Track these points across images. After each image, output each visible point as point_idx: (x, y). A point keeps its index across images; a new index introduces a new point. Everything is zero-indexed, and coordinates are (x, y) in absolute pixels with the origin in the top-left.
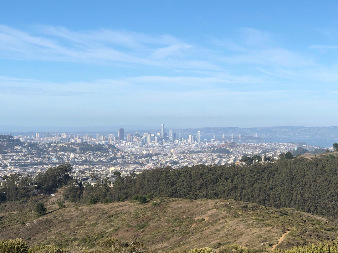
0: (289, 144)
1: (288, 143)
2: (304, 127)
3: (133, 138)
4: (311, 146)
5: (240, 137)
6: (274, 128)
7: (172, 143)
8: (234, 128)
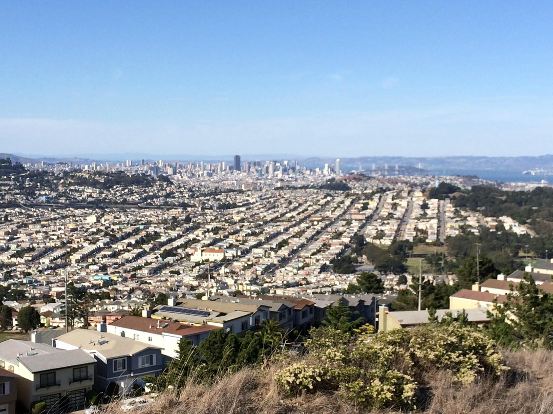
0: (453, 178)
1: (452, 176)
2: (485, 157)
3: (249, 167)
4: (485, 181)
5: (397, 168)
6: (449, 158)
7: (301, 174)
8: (399, 158)
